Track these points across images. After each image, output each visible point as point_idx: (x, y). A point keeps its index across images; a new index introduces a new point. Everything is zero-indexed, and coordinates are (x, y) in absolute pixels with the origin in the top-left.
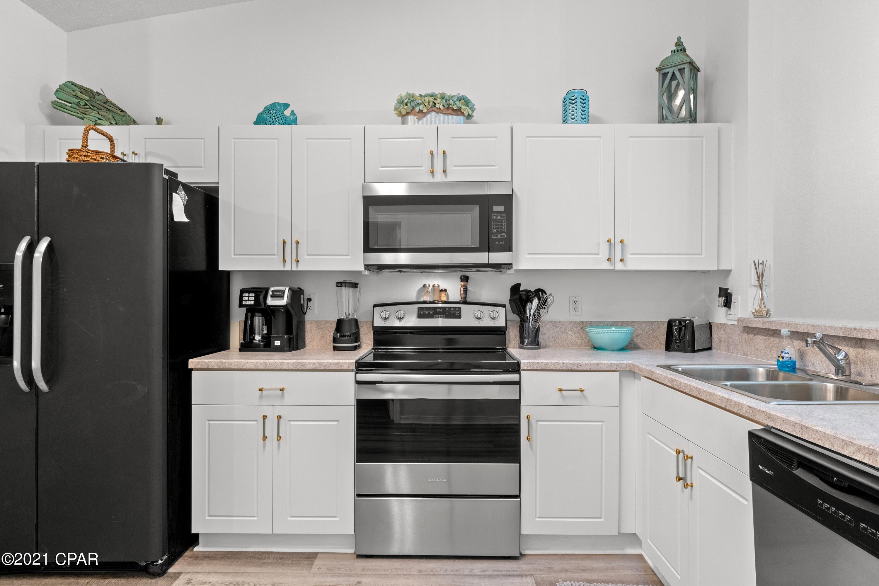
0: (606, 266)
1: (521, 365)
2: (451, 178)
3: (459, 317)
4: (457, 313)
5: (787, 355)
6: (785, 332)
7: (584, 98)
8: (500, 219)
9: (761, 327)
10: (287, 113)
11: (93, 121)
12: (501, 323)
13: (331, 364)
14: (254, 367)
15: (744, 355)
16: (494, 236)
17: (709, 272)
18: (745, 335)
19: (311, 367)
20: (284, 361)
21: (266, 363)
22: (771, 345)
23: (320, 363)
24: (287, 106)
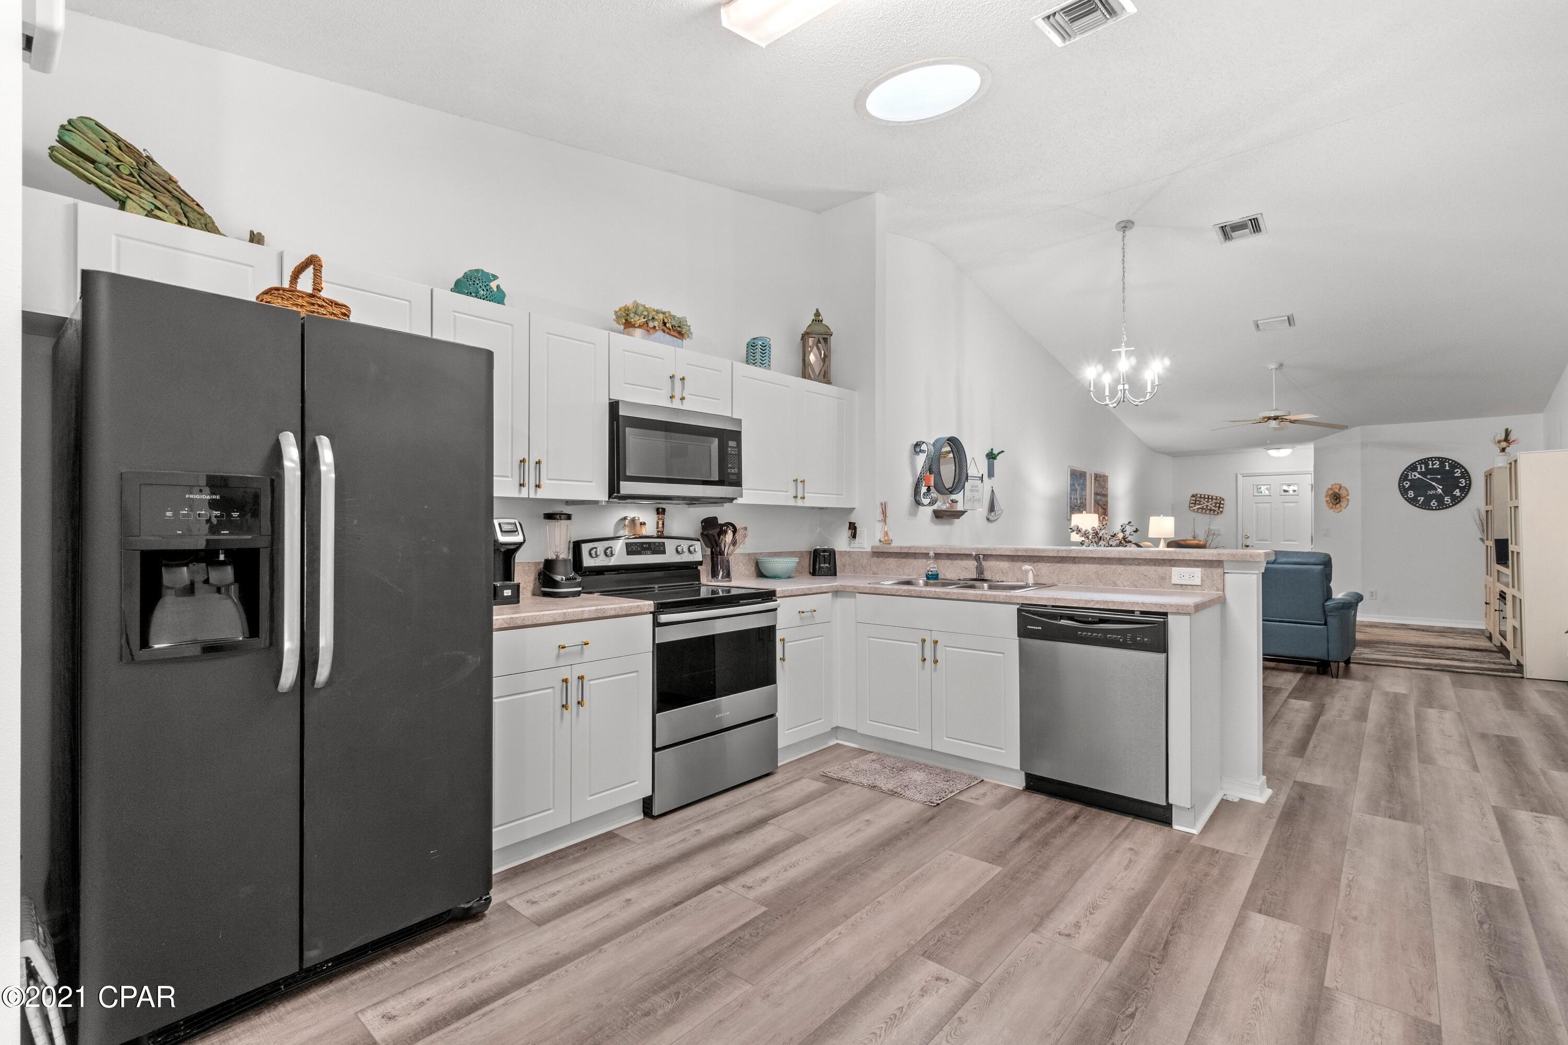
0: (792, 503)
1: (777, 593)
2: (686, 406)
3: (664, 552)
4: (662, 548)
5: (934, 569)
6: (932, 554)
7: (764, 345)
8: (733, 455)
9: (899, 551)
10: (493, 285)
11: (144, 209)
12: (698, 557)
13: (631, 607)
14: (551, 620)
15: (873, 574)
16: (729, 471)
17: (827, 508)
18: (875, 559)
19: (613, 613)
20: (583, 609)
21: (565, 613)
22: (904, 564)
23: (621, 608)
24: (495, 277)
